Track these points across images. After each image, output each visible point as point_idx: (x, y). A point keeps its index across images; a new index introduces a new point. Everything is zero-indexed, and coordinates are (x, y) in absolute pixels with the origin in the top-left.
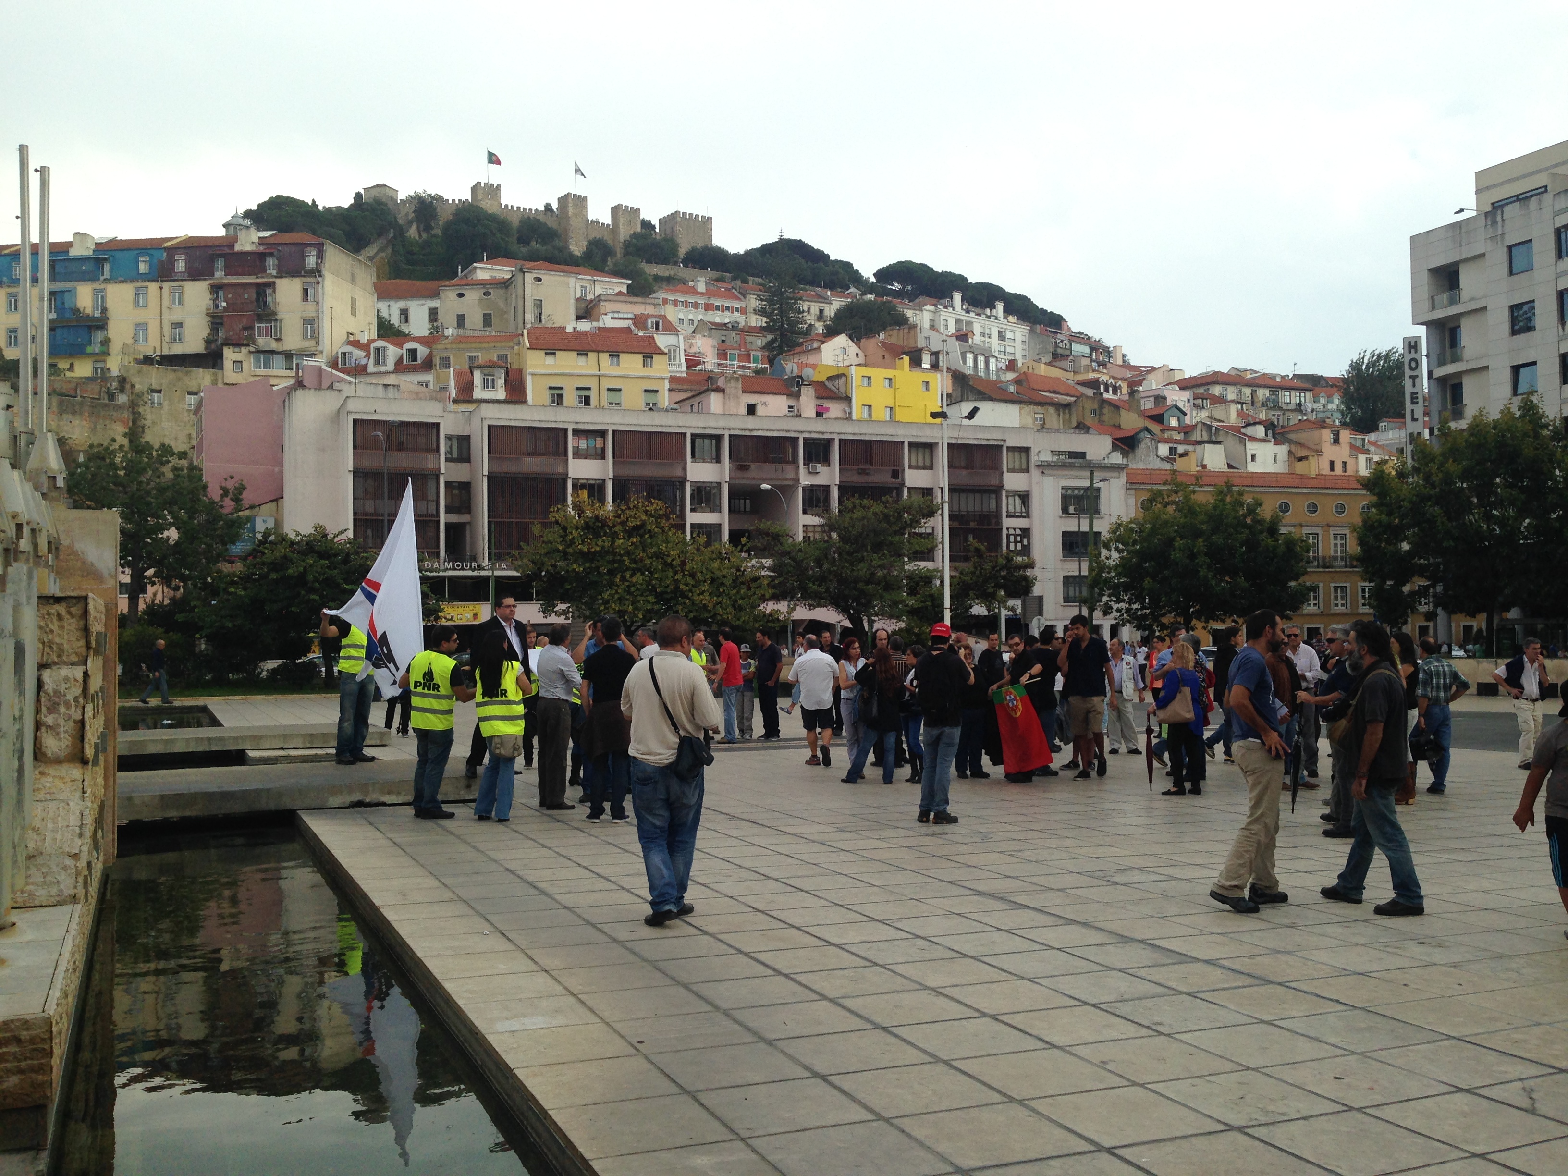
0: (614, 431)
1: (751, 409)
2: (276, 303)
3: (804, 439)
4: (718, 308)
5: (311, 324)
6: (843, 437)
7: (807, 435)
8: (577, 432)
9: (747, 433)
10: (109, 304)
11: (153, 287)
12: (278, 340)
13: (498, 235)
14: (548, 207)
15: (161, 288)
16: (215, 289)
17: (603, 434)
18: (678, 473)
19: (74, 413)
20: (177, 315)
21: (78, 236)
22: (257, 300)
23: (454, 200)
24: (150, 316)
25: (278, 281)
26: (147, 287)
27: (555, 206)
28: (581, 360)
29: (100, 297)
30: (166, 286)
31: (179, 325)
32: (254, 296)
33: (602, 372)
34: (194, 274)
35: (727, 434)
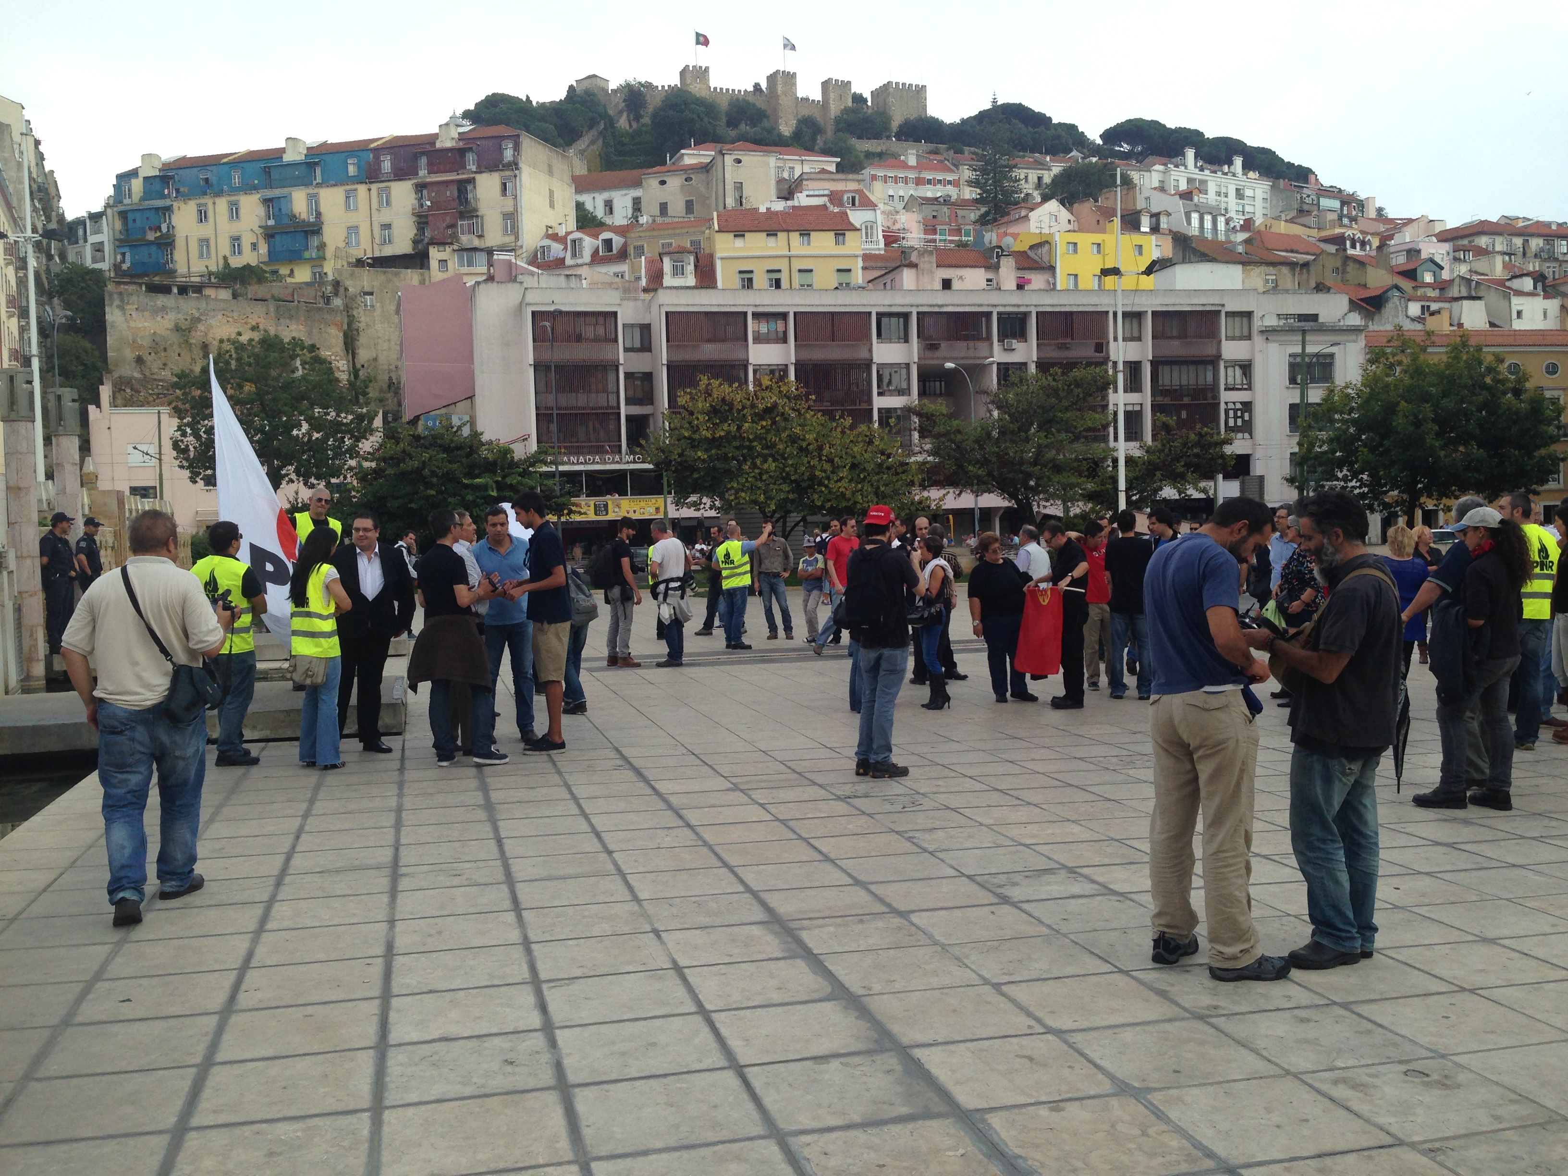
0: (795, 313)
1: (947, 284)
2: (476, 199)
3: (999, 313)
4: (929, 182)
5: (511, 220)
6: (1040, 309)
7: (1001, 309)
8: (757, 316)
9: (936, 309)
10: (323, 209)
11: (362, 189)
12: (481, 236)
13: (706, 119)
14: (757, 87)
15: (370, 190)
16: (420, 188)
17: (784, 316)
18: (864, 354)
19: (291, 318)
20: (385, 216)
21: (290, 141)
22: (459, 197)
23: (663, 87)
24: (360, 218)
25: (478, 177)
26: (356, 190)
27: (764, 86)
28: (771, 241)
29: (313, 199)
30: (374, 187)
31: (387, 227)
32: (456, 193)
33: (793, 253)
34: (400, 175)
35: (914, 311)
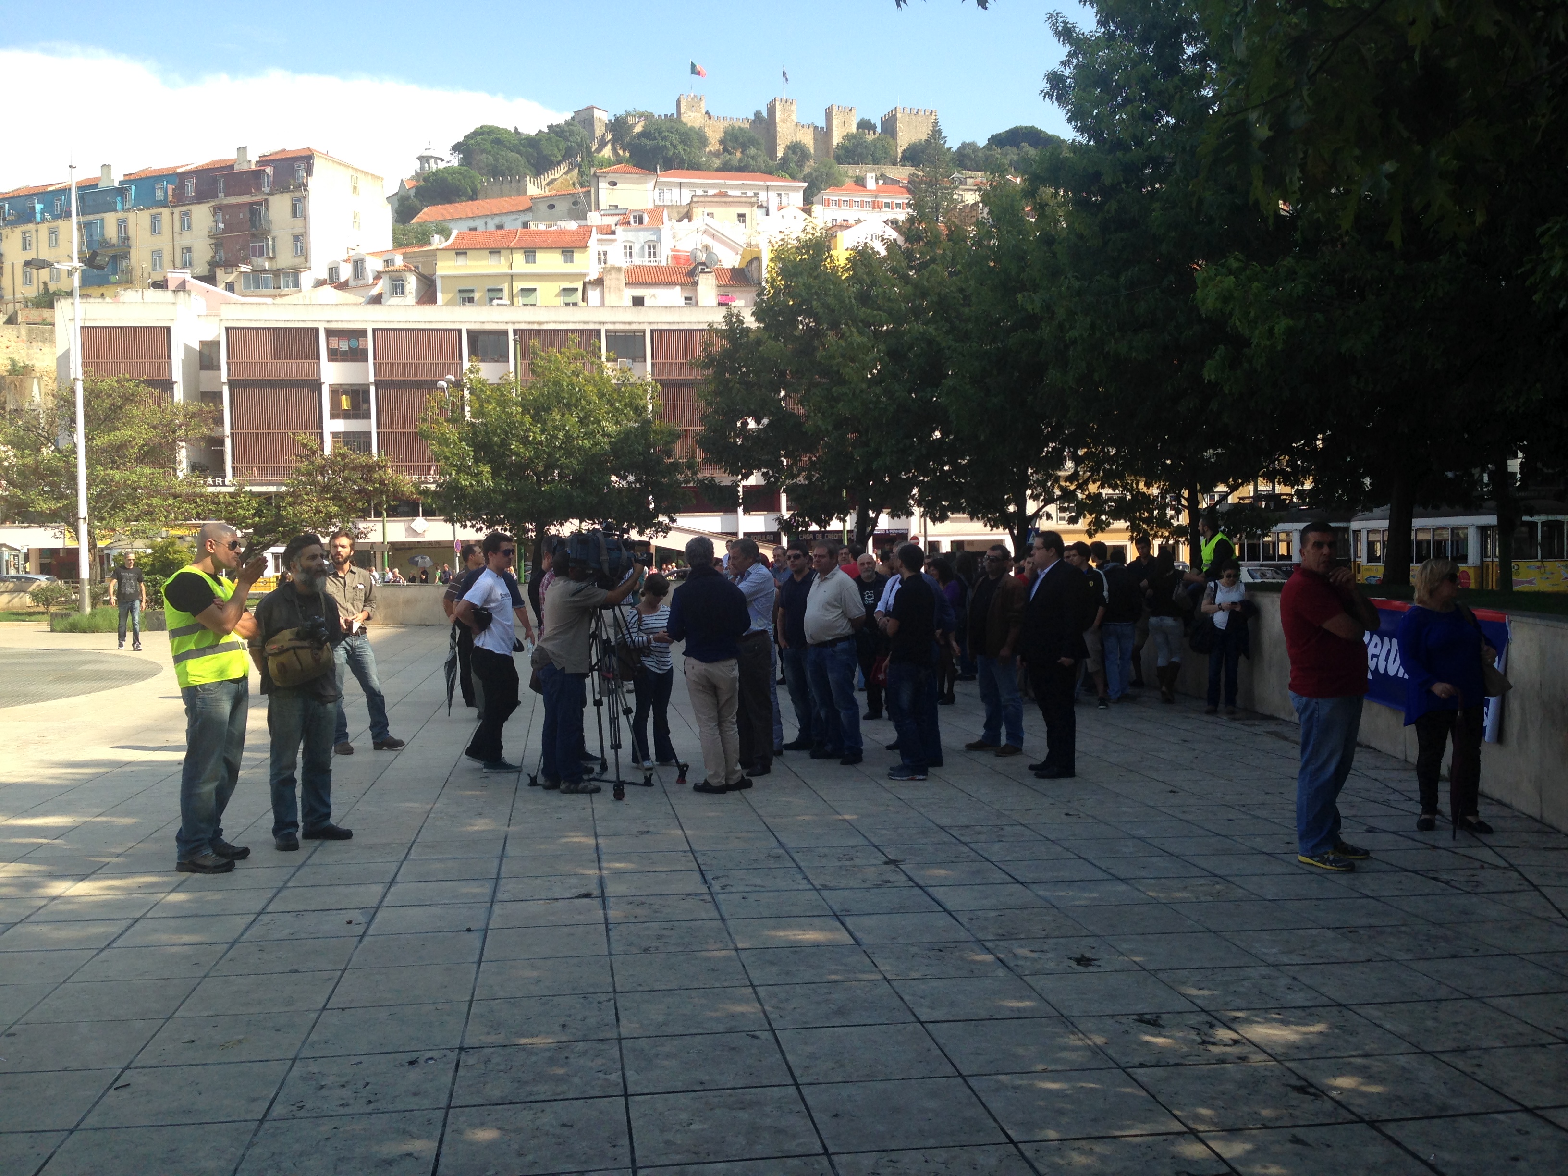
0: (374, 330)
1: (638, 302)
2: (269, 222)
3: (607, 331)
5: (300, 242)
6: (655, 327)
7: (610, 327)
8: (330, 333)
9: (536, 327)
10: (131, 232)
11: (166, 212)
12: (271, 259)
14: (758, 114)
15: (172, 214)
16: (216, 210)
17: (363, 333)
20: (186, 239)
21: (105, 168)
22: (251, 219)
23: (659, 116)
24: (163, 242)
25: (271, 198)
26: (160, 214)
27: (765, 114)
28: (494, 259)
29: (122, 225)
30: (177, 210)
31: (189, 250)
32: (248, 215)
33: (515, 270)
34: (200, 198)
